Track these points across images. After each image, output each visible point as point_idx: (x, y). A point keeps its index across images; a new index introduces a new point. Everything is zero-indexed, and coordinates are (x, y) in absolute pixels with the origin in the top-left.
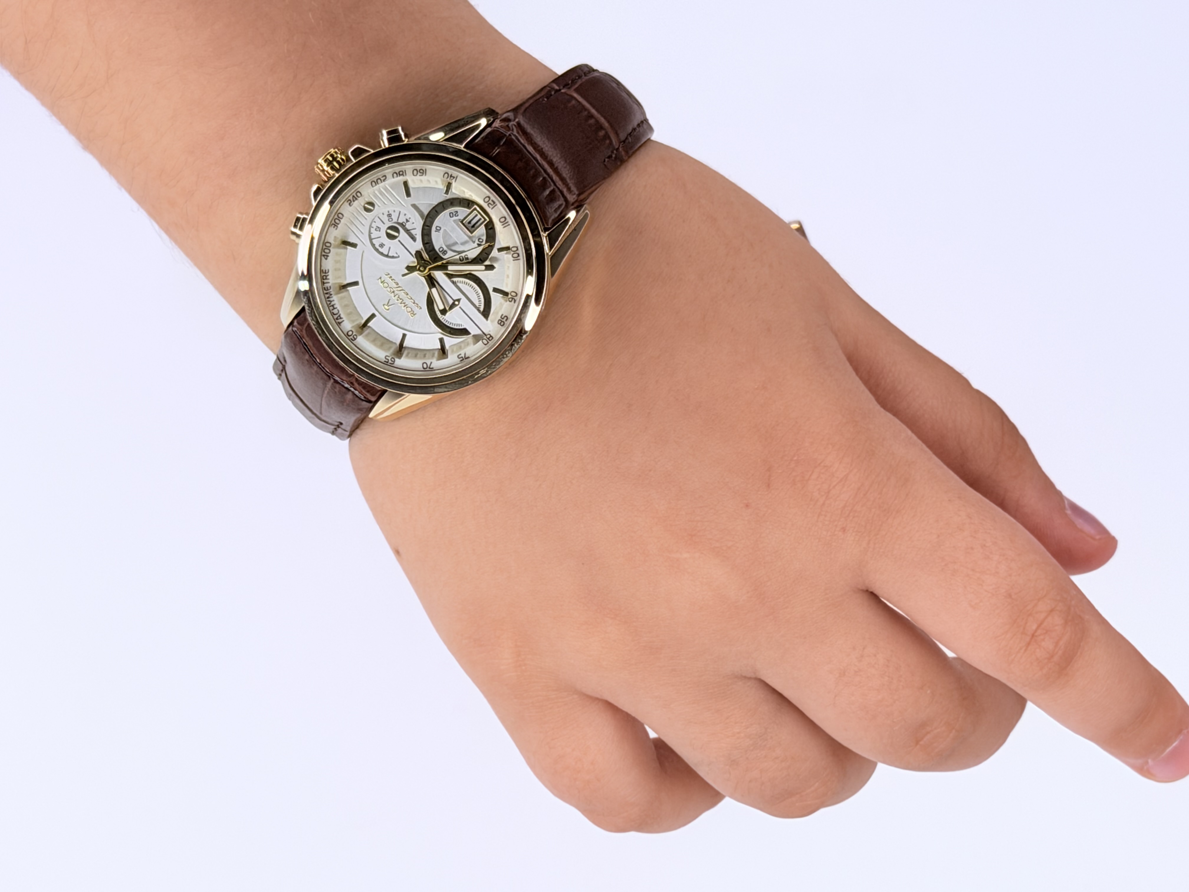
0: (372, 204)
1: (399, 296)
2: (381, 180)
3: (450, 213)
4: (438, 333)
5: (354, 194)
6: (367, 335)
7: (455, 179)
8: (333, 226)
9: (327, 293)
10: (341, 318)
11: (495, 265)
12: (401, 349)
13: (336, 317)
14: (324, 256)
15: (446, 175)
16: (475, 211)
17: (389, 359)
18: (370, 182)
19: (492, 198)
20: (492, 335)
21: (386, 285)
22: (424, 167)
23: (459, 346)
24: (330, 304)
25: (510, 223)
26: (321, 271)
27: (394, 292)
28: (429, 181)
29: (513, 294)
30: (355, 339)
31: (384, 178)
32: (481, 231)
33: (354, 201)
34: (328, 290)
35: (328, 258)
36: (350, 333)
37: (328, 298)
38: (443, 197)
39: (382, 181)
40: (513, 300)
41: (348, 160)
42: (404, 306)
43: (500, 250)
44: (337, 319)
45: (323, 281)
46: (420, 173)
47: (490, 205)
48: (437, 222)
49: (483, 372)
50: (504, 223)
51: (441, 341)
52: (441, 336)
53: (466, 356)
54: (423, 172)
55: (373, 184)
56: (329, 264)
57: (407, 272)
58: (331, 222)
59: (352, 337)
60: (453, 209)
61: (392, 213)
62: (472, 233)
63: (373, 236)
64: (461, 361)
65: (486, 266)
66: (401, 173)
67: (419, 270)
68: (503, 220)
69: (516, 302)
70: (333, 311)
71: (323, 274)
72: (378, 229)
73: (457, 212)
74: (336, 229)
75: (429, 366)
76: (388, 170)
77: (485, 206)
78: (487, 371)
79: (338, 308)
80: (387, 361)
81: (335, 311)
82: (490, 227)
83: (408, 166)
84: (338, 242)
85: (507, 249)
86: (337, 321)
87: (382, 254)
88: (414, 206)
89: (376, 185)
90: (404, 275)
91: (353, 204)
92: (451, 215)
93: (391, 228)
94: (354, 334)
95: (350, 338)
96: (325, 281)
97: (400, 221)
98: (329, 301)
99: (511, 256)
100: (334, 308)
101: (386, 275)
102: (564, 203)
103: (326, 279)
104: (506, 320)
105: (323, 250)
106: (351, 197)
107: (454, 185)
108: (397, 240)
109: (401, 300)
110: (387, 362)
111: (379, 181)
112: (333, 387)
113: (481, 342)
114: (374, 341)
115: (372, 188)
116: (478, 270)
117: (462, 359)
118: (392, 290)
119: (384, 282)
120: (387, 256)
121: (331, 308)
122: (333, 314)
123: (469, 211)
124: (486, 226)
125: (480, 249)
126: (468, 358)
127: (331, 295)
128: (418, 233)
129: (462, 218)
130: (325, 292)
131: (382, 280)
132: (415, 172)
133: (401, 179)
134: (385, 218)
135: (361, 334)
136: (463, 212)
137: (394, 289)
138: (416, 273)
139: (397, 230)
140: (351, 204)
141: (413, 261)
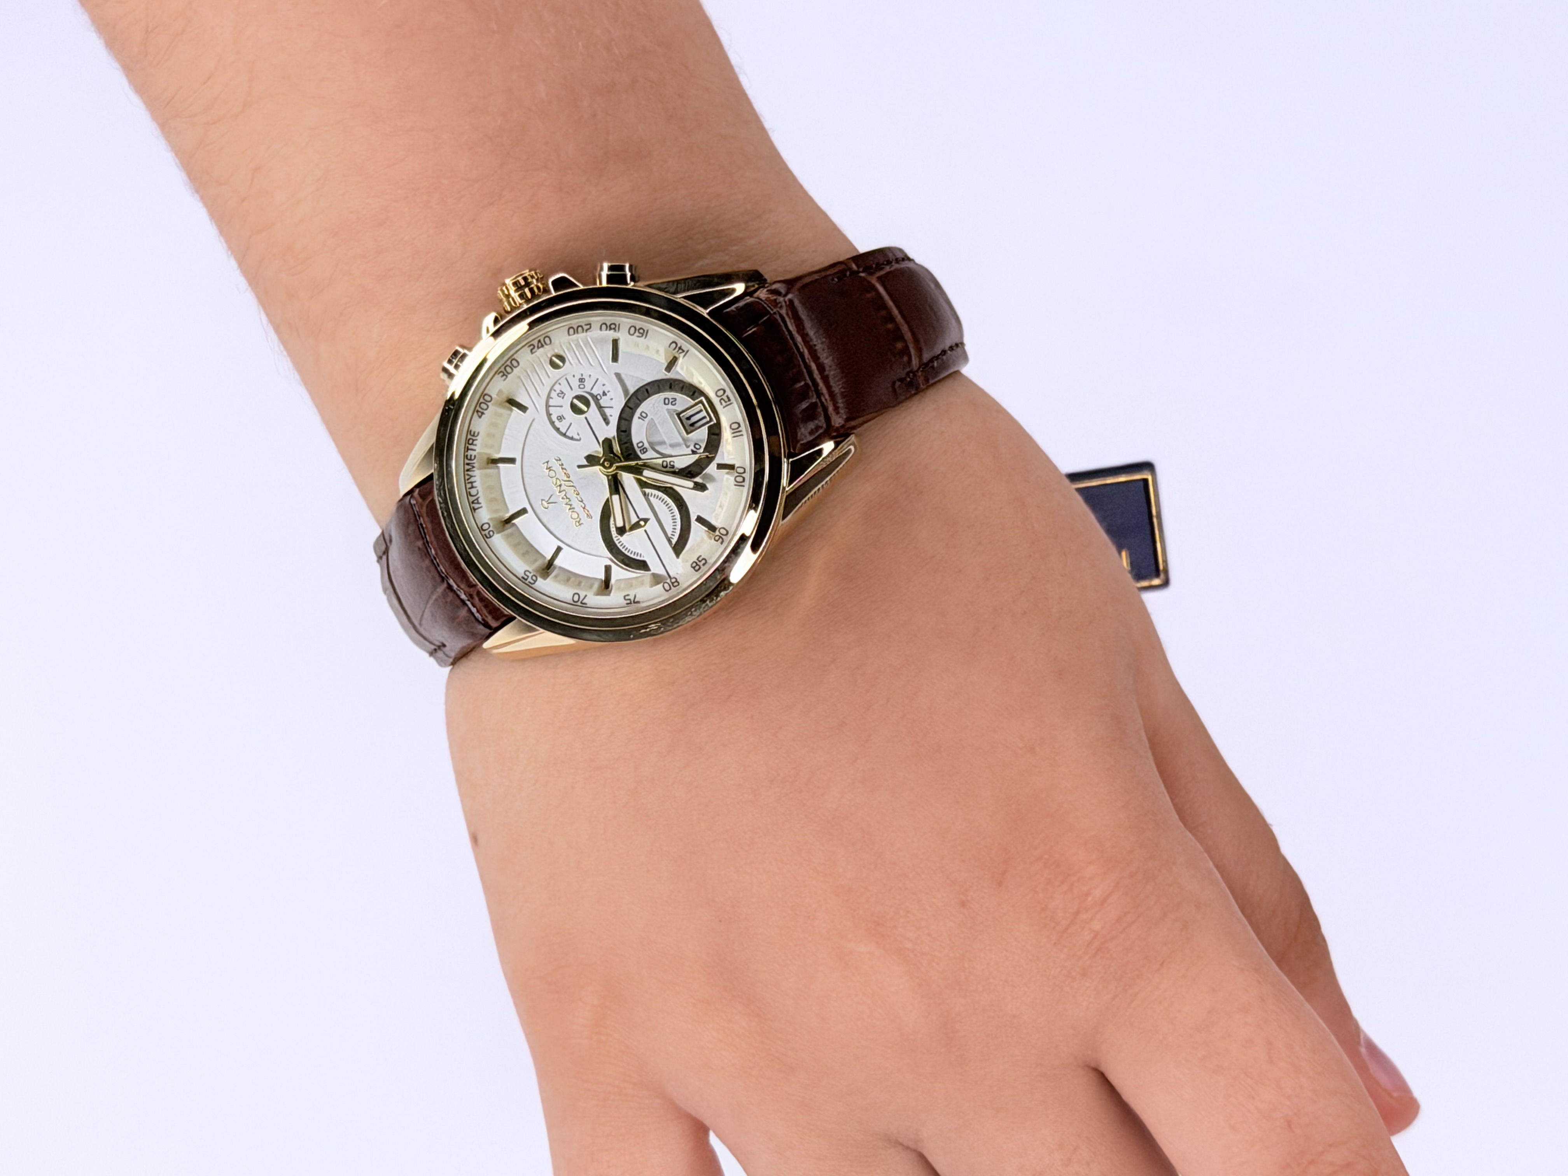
0: (562, 358)
1: (566, 493)
2: (583, 329)
3: (665, 399)
4: (605, 557)
5: (542, 339)
6: (508, 536)
7: (684, 354)
8: (501, 374)
9: (468, 464)
10: (478, 503)
11: (708, 485)
12: (548, 568)
13: (471, 499)
14: (478, 411)
15: (674, 345)
16: (700, 406)
17: (530, 575)
18: (567, 328)
19: (728, 393)
20: (678, 580)
21: (552, 473)
22: (646, 326)
23: (629, 583)
24: (468, 479)
25: (744, 432)
26: (469, 431)
27: (560, 486)
28: (648, 348)
29: (723, 532)
30: (491, 537)
31: (588, 327)
32: (701, 434)
33: (538, 348)
34: (471, 459)
35: (483, 416)
36: (485, 527)
37: (468, 470)
38: (663, 375)
39: (585, 331)
40: (721, 540)
41: (546, 291)
42: (570, 509)
43: (721, 466)
44: (473, 502)
45: (467, 445)
46: (640, 333)
47: (722, 401)
48: (645, 406)
49: (653, 626)
50: (736, 430)
51: (608, 569)
52: (609, 563)
53: (636, 600)
54: (643, 333)
55: (571, 331)
56: (481, 425)
57: (585, 463)
58: (500, 368)
59: (486, 532)
60: (670, 395)
61: (587, 378)
62: (688, 433)
63: (551, 402)
64: (627, 604)
65: (696, 483)
66: (612, 327)
67: (603, 465)
68: (735, 426)
69: (724, 543)
70: (470, 490)
71: (469, 437)
72: (562, 394)
73: (675, 399)
74: (505, 380)
75: (581, 600)
76: (597, 318)
77: (716, 401)
78: (659, 628)
79: (479, 488)
80: (526, 577)
81: (473, 491)
82: (715, 433)
83: (625, 320)
84: (504, 397)
85: (731, 467)
86: (472, 505)
87: (557, 430)
88: (618, 375)
89: (574, 333)
90: (579, 467)
91: (536, 352)
92: (666, 401)
93: (579, 398)
94: (491, 529)
95: (483, 533)
96: (470, 447)
97: (595, 392)
98: (468, 475)
99: (732, 479)
100: (472, 487)
101: (557, 460)
102: (825, 426)
103: (472, 444)
104: (704, 565)
105: (479, 403)
106: (536, 341)
107: (680, 361)
108: (584, 416)
109: (568, 500)
110: (526, 580)
111: (580, 329)
112: (444, 595)
113: (661, 586)
114: (515, 546)
115: (568, 337)
116: (684, 487)
117: (629, 602)
118: (559, 483)
119: (551, 469)
120: (564, 435)
121: (469, 486)
122: (469, 494)
123: (693, 402)
124: (709, 428)
125: (695, 457)
126: (638, 602)
127: (473, 467)
128: (614, 416)
129: (680, 409)
130: (467, 461)
131: (550, 465)
132: (632, 330)
133: (612, 334)
134: (575, 383)
135: (498, 533)
136: (683, 401)
137: (563, 482)
138: (597, 468)
139: (587, 404)
140: (534, 351)
141: (598, 450)
